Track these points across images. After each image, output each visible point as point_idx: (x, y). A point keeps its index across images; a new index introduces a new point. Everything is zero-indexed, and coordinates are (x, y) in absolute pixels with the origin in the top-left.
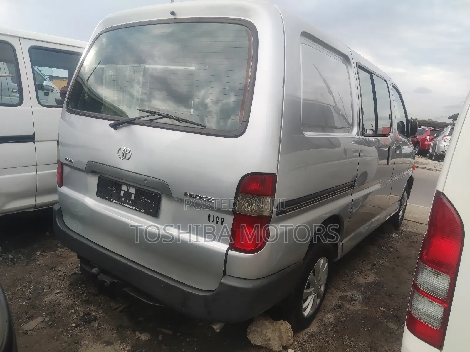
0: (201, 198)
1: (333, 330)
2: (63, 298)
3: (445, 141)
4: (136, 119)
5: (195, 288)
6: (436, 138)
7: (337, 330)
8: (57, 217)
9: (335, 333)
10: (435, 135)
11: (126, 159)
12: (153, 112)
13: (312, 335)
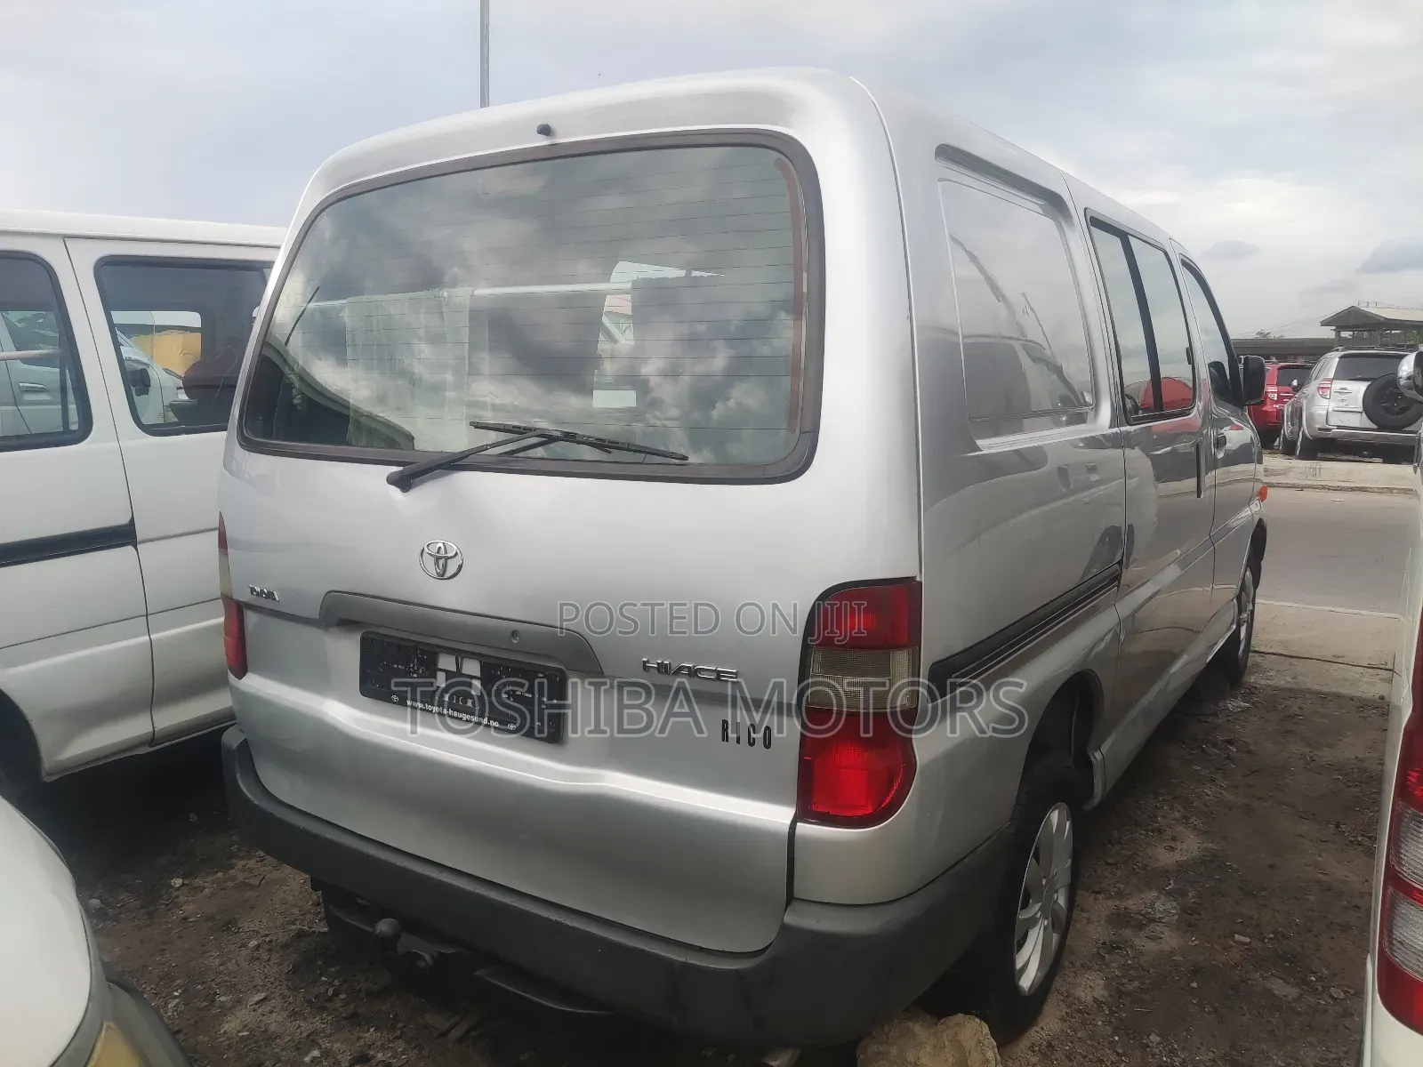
0: (693, 673)
1: (1110, 1022)
2: (280, 1019)
3: (1328, 397)
4: (468, 456)
5: (702, 948)
6: (1296, 389)
7: (1121, 1020)
8: (238, 770)
9: (1116, 1031)
10: (1295, 383)
11: (448, 574)
12: (519, 428)
13: (1050, 1045)
